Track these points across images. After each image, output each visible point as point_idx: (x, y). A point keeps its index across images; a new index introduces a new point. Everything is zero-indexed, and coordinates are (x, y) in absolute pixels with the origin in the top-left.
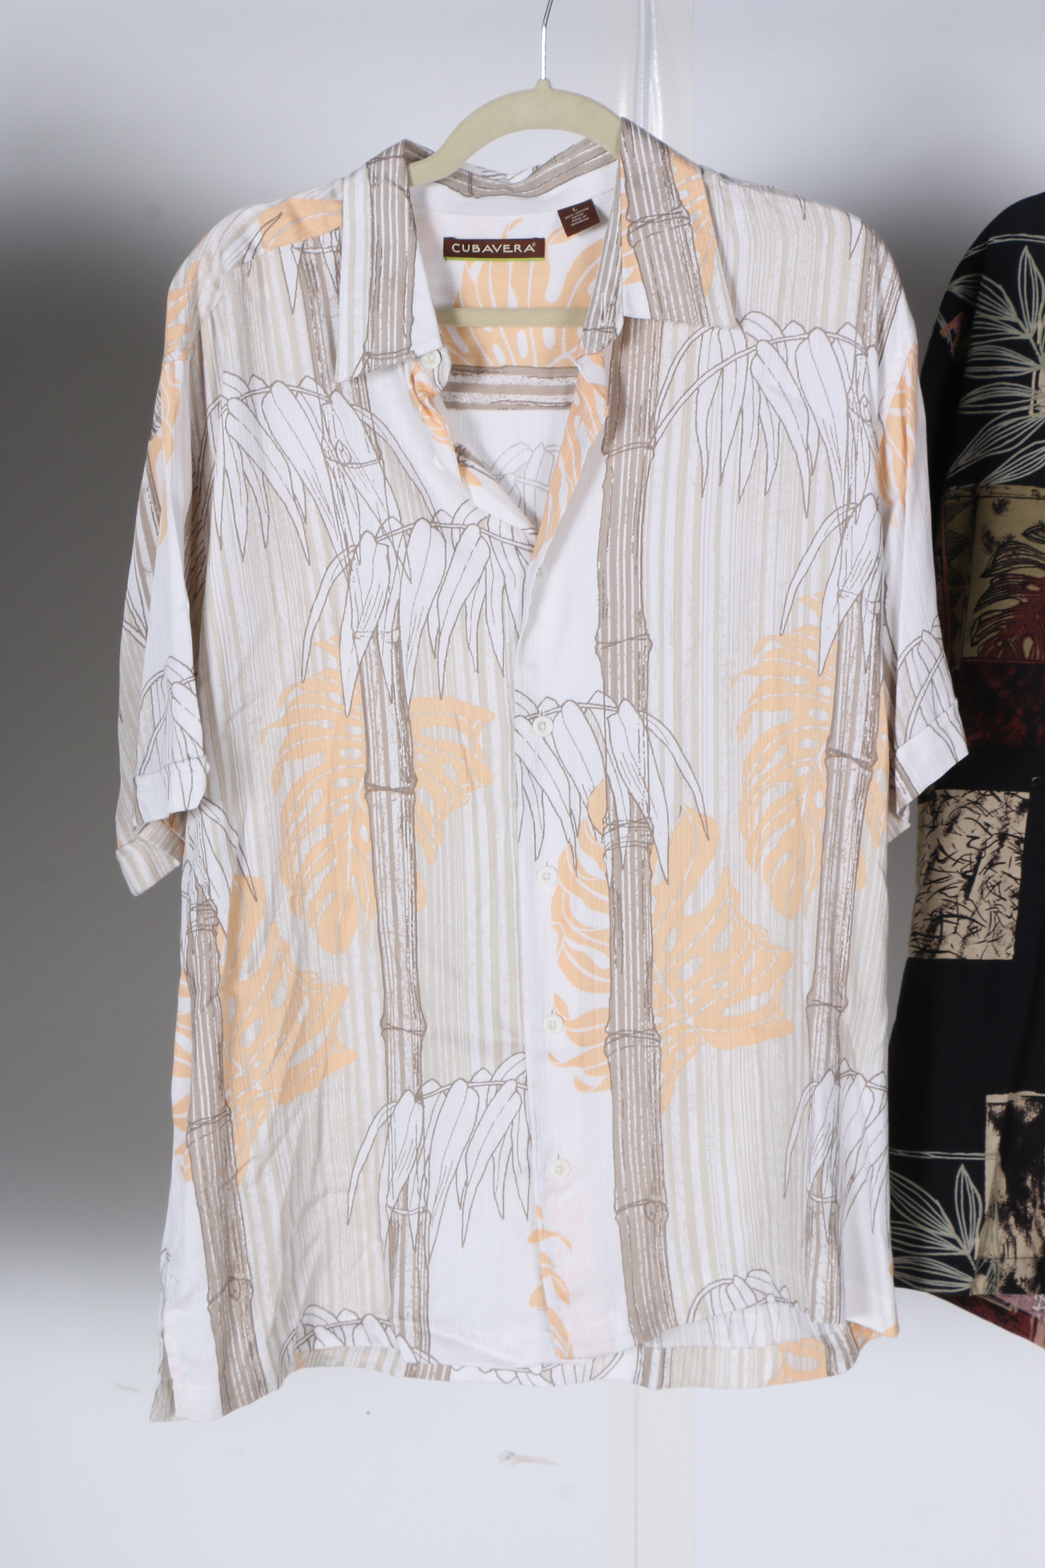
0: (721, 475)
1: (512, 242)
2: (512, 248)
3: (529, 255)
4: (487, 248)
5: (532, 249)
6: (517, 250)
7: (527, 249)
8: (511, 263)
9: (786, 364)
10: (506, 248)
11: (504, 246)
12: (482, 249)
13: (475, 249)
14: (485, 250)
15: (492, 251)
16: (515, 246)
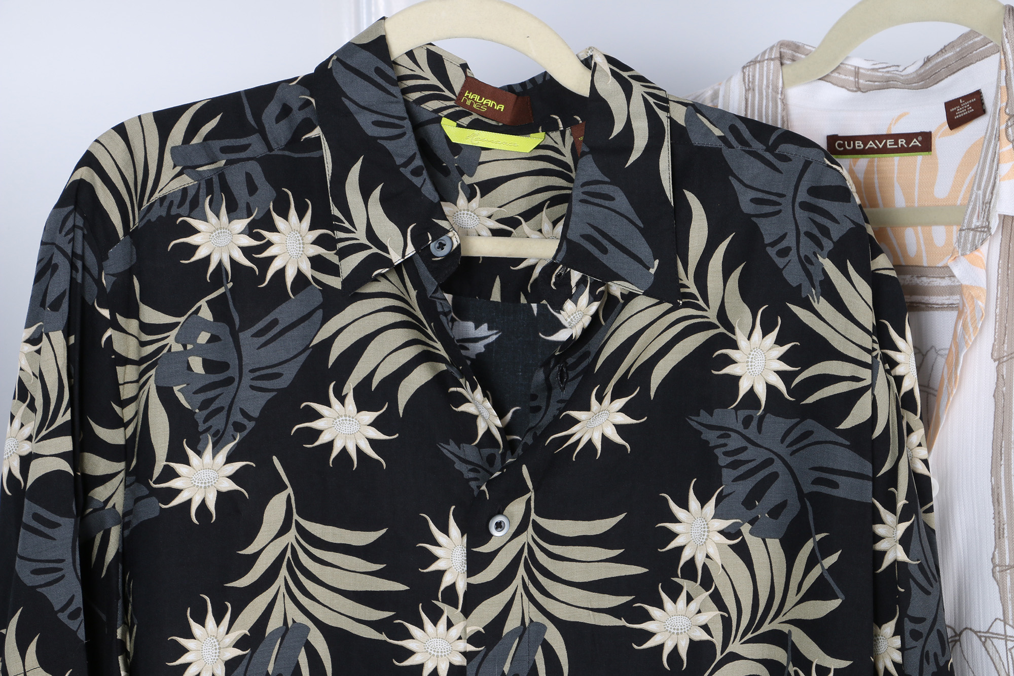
1: (896, 137)
2: (896, 143)
3: (915, 149)
4: (871, 144)
6: (902, 145)
8: (897, 159)
11: (888, 141)
12: (865, 145)
13: (858, 146)
14: (869, 146)
15: (876, 147)
16: (900, 141)
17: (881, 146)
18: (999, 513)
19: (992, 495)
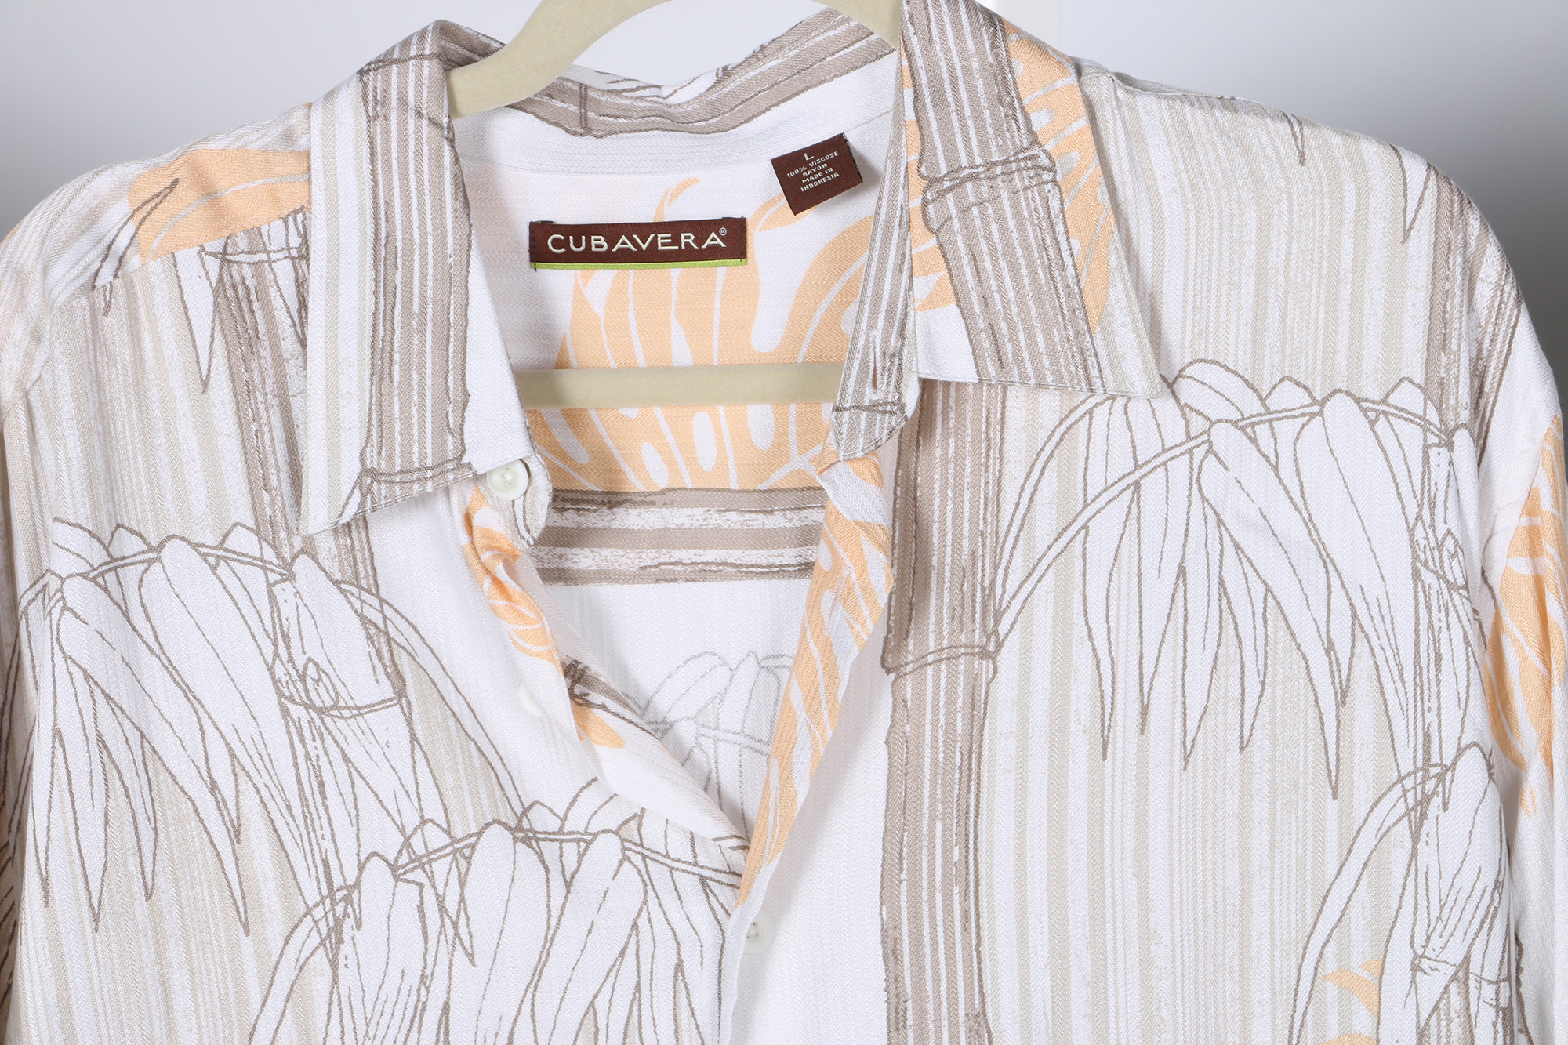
0: (1145, 711)
1: (675, 228)
2: (676, 240)
3: (714, 254)
4: (623, 243)
5: (719, 242)
6: (687, 244)
7: (708, 242)
8: (675, 273)
9: (1275, 468)
10: (662, 240)
11: (659, 236)
12: (612, 244)
13: (597, 246)
14: (619, 245)
15: (634, 249)
16: (683, 235)
17: (644, 247)
18: (896, 979)
19: (883, 942)
